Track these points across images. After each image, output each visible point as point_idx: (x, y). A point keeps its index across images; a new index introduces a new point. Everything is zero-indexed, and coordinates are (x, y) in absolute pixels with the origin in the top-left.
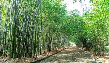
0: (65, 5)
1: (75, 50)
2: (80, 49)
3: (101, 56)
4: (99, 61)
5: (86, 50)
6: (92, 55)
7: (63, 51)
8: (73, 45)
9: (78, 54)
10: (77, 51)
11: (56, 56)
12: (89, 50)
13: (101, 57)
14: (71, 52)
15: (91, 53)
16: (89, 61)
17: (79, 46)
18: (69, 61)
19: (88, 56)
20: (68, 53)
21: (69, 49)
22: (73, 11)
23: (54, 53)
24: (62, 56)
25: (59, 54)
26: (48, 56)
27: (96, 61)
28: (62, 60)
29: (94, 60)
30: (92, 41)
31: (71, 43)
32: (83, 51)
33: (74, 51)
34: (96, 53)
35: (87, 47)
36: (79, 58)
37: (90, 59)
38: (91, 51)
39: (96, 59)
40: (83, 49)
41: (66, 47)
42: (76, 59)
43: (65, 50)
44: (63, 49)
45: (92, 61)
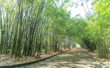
0: (69, 11)
1: (79, 51)
2: (84, 50)
3: (106, 58)
4: (105, 66)
5: (90, 51)
6: (96, 57)
7: (68, 51)
8: (78, 46)
9: (82, 55)
10: (81, 52)
11: (59, 56)
12: (92, 51)
13: (107, 60)
14: (75, 52)
15: (95, 54)
16: (93, 64)
17: (83, 47)
18: (70, 62)
19: (91, 57)
20: (72, 53)
21: (73, 50)
22: (76, 16)
23: (59, 53)
24: (66, 56)
25: (63, 54)
26: (52, 55)
27: (102, 65)
28: (63, 61)
29: (99, 63)
30: (95, 42)
31: (76, 44)
32: (86, 52)
33: (77, 52)
34: (100, 55)
35: (90, 48)
36: (81, 60)
37: (93, 61)
38: (94, 53)
39: (101, 62)
40: (87, 50)
41: (71, 48)
42: (78, 60)
43: (70, 51)
44: (68, 49)
45: (96, 65)
